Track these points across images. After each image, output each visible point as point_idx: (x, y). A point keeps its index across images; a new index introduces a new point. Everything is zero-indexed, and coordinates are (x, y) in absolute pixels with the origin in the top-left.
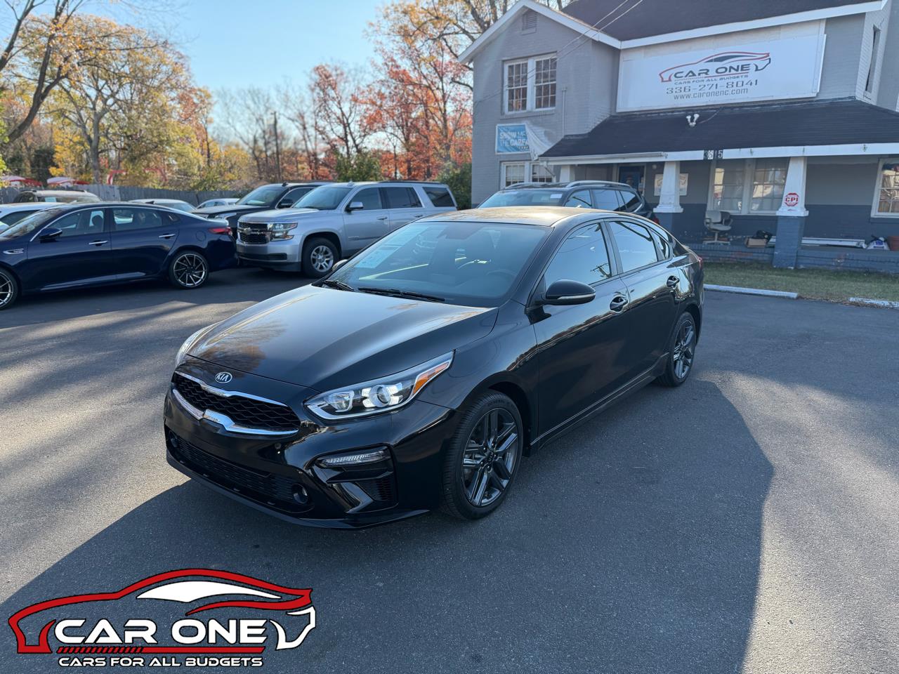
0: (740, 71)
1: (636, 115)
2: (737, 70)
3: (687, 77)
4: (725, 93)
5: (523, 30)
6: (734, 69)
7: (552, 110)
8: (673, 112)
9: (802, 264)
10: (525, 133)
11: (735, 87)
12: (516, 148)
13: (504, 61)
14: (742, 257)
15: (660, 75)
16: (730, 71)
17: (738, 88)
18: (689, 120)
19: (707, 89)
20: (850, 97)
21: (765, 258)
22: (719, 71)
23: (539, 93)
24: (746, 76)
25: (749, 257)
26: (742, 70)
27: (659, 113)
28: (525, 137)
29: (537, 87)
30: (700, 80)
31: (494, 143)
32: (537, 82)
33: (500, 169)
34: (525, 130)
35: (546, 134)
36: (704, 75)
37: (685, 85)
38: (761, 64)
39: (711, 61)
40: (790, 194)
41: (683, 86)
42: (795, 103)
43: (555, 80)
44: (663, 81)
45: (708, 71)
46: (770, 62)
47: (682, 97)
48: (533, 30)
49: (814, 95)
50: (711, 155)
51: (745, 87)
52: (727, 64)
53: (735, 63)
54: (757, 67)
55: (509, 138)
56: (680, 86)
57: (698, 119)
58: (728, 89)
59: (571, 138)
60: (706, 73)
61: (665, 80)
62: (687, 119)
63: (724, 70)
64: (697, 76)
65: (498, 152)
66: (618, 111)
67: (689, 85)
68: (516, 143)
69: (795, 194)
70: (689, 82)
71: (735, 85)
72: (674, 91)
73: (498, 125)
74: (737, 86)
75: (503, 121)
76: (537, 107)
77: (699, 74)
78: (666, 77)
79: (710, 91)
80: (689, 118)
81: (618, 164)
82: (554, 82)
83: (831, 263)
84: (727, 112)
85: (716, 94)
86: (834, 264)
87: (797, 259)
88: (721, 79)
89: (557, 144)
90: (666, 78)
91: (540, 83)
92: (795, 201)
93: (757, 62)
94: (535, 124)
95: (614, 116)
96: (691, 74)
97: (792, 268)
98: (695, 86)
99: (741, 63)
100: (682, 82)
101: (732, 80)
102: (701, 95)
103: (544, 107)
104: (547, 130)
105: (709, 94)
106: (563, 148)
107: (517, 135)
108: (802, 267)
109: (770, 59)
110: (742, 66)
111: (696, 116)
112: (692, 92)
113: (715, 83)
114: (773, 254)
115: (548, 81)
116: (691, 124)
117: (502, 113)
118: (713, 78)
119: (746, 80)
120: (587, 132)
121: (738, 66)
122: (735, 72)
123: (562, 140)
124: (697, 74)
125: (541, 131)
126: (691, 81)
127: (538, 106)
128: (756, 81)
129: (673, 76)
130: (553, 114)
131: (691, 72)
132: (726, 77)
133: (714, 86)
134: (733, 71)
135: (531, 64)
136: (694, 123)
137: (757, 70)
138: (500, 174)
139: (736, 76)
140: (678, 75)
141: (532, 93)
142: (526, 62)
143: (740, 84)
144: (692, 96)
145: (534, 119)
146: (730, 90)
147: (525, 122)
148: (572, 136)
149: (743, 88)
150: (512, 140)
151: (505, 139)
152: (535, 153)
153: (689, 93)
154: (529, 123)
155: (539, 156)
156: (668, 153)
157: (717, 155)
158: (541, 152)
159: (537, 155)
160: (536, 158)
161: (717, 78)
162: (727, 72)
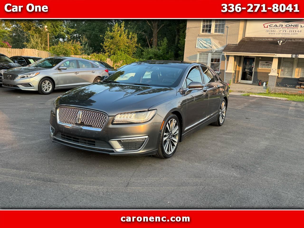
0: (295, 27)
1: (253, 38)
2: (294, 26)
3: (274, 27)
4: (289, 34)
6: (293, 26)
7: (222, 34)
12: (206, 48)
15: (264, 25)
16: (291, 26)
17: (294, 33)
18: (279, 43)
19: (282, 31)
22: (287, 26)
23: (216, 27)
26: (296, 26)
27: (262, 39)
28: (210, 43)
29: (215, 24)
30: (279, 28)
31: (196, 44)
34: (210, 40)
35: (219, 42)
36: (281, 27)
37: (273, 30)
38: (303, 25)
41: (272, 30)
44: (264, 27)
45: (283, 25)
47: (272, 34)
50: (294, 56)
51: (296, 32)
52: (290, 24)
54: (301, 26)
55: (202, 43)
56: (271, 30)
58: (290, 33)
60: (282, 26)
61: (265, 27)
63: (289, 26)
65: (197, 48)
66: (245, 36)
67: (275, 30)
68: (205, 45)
71: (293, 31)
72: (269, 31)
73: (198, 38)
74: (293, 32)
75: (199, 36)
76: (215, 33)
77: (279, 26)
79: (283, 33)
80: (279, 42)
81: (243, 56)
82: (224, 23)
84: (290, 41)
85: (285, 34)
90: (266, 26)
91: (217, 23)
93: (301, 24)
94: (214, 38)
95: (243, 38)
96: (276, 26)
98: (277, 30)
99: (295, 24)
100: (272, 28)
101: (292, 30)
102: (279, 34)
103: (218, 33)
104: (220, 41)
105: (282, 34)
106: (228, 49)
107: (206, 42)
110: (296, 25)
111: (281, 41)
113: (285, 30)
115: (221, 23)
116: (279, 44)
117: (200, 33)
118: (284, 28)
119: (297, 30)
120: (237, 43)
121: (294, 25)
122: (293, 27)
123: (227, 46)
124: (278, 26)
125: (218, 41)
126: (276, 28)
128: (301, 31)
129: (269, 26)
130: (223, 36)
131: (276, 25)
132: (289, 28)
133: (285, 31)
134: (292, 26)
136: (281, 44)
137: (301, 27)
138: (197, 57)
140: (270, 26)
141: (214, 27)
143: (295, 31)
144: (276, 34)
145: (214, 37)
146: (291, 33)
147: (210, 38)
148: (231, 44)
149: (296, 33)
150: (204, 44)
151: (201, 43)
152: (214, 50)
153: (275, 33)
154: (212, 38)
155: (215, 51)
156: (277, 54)
157: (297, 56)
158: (217, 50)
159: (215, 50)
160: (214, 51)
161: (286, 28)
162: (290, 27)
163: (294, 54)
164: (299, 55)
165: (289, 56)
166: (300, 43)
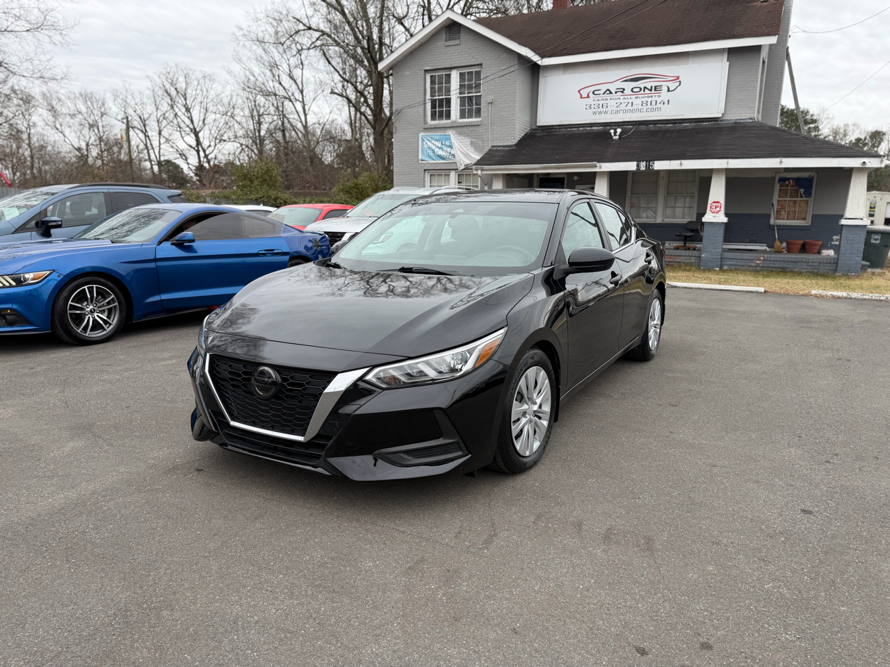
0: (653, 91)
1: (555, 128)
2: (651, 90)
3: (605, 95)
4: (640, 110)
5: (446, 41)
6: (648, 89)
7: (478, 121)
8: (591, 127)
9: (725, 265)
10: (451, 142)
11: (649, 106)
12: (442, 158)
13: (426, 71)
14: (671, 260)
15: (579, 91)
16: (644, 91)
17: (652, 107)
18: (613, 134)
19: (623, 105)
20: (751, 119)
21: (692, 261)
22: (634, 90)
23: (462, 104)
24: (659, 96)
25: (677, 260)
26: (655, 90)
27: (579, 127)
28: (451, 147)
29: (461, 97)
30: (617, 97)
31: (418, 151)
32: (460, 93)
33: (424, 177)
34: (450, 139)
35: (472, 143)
36: (621, 94)
37: (603, 102)
38: (672, 85)
39: (627, 81)
40: (714, 202)
41: (601, 103)
42: (703, 122)
43: (480, 92)
44: (581, 97)
45: (624, 89)
46: (680, 85)
47: (600, 113)
48: (457, 42)
49: (720, 115)
50: (643, 166)
51: (658, 105)
52: (641, 84)
53: (648, 84)
54: (669, 88)
55: (433, 147)
56: (598, 102)
57: (620, 133)
58: (642, 107)
59: (499, 148)
60: (622, 92)
61: (583, 96)
62: (611, 133)
63: (638, 90)
64: (614, 94)
65: (422, 160)
66: (539, 124)
67: (606, 102)
68: (440, 152)
69: (718, 202)
70: (606, 99)
71: (649, 103)
72: (592, 107)
73: (421, 134)
74: (651, 104)
75: (426, 129)
76: (460, 118)
77: (616, 92)
78: (584, 93)
79: (627, 108)
80: (612, 131)
81: (538, 174)
82: (479, 94)
83: (751, 264)
84: (643, 127)
85: (632, 111)
86: (753, 265)
87: (721, 261)
88: (637, 98)
89: (486, 154)
90: (585, 95)
91: (465, 93)
92: (718, 209)
93: (669, 84)
94: (460, 134)
95: (534, 130)
96: (608, 92)
97: (718, 269)
98: (612, 103)
99: (654, 84)
100: (600, 99)
101: (646, 99)
102: (617, 112)
103: (468, 118)
104: (474, 140)
105: (625, 112)
106: (492, 157)
107: (442, 144)
108: (726, 268)
109: (680, 82)
110: (655, 87)
111: (619, 130)
112: (609, 109)
113: (630, 101)
114: (700, 257)
115: (472, 93)
116: (614, 138)
117: (425, 122)
118: (629, 97)
119: (659, 100)
120: (514, 143)
121: (652, 87)
122: (649, 92)
123: (490, 150)
124: (613, 92)
125: (467, 141)
126: (609, 98)
127: (462, 116)
128: (669, 101)
129: (591, 93)
130: (479, 125)
131: (608, 90)
132: (640, 96)
133: (630, 104)
134: (647, 91)
135: (455, 76)
136: (617, 137)
137: (669, 91)
138: (424, 181)
139: (650, 95)
140: (595, 93)
141: (456, 103)
142: (449, 73)
143: (654, 103)
144: (609, 112)
145: (459, 129)
146: (645, 108)
147: (451, 133)
148: (499, 146)
149: (656, 106)
150: (436, 150)
151: (430, 148)
152: (462, 162)
153: (607, 110)
154: (454, 133)
155: (465, 165)
156: (602, 164)
157: (649, 166)
158: (468, 162)
159: (463, 165)
160: (463, 167)
161: (632, 97)
162: (642, 92)
163: (643, 161)
164: (656, 162)
165: (631, 166)
166: (666, 131)
